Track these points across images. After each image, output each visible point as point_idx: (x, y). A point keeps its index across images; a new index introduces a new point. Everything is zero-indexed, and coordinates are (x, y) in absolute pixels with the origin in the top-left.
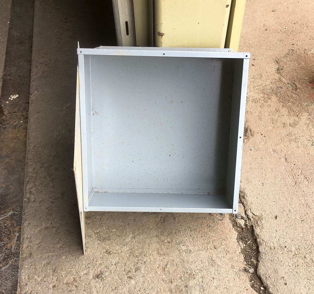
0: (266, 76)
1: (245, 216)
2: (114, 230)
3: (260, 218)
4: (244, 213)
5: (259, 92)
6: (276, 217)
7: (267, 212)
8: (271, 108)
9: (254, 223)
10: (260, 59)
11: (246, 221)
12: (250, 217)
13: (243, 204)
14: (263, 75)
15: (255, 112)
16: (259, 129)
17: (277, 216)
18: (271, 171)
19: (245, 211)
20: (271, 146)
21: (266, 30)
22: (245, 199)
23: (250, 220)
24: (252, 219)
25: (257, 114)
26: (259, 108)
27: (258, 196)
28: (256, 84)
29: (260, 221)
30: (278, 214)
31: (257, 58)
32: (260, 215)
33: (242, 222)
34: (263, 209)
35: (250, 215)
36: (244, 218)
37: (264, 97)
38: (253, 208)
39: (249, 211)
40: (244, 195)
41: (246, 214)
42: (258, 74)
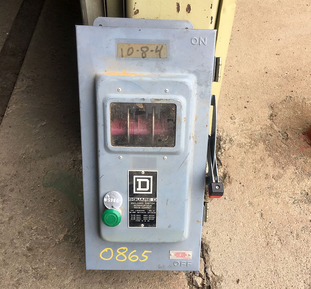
0: (257, 120)
1: (204, 274)
2: (55, 268)
3: (220, 279)
4: (203, 270)
5: (246, 136)
6: (238, 281)
7: (229, 274)
8: (256, 156)
9: (212, 284)
10: (254, 102)
11: (204, 279)
12: (209, 276)
13: (204, 259)
14: (254, 120)
15: (238, 158)
16: (238, 177)
18: (243, 226)
19: (205, 268)
20: (248, 197)
21: (267, 73)
22: (208, 254)
23: (209, 279)
24: (211, 279)
25: (240, 160)
26: (243, 153)
27: (222, 253)
28: (244, 128)
29: (219, 282)
30: (240, 277)
31: (251, 100)
32: (220, 276)
33: (199, 281)
34: (225, 269)
35: (210, 273)
36: (202, 276)
37: (250, 143)
38: (215, 266)
39: (210, 269)
40: (208, 249)
41: (205, 271)
42: (249, 118)
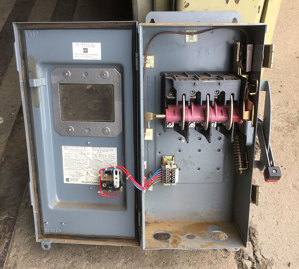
0: (293, 104)
3: (270, 263)
4: (252, 253)
5: (283, 120)
6: (289, 265)
7: (279, 257)
10: (287, 86)
11: (253, 263)
12: (259, 260)
13: (252, 242)
14: (290, 103)
15: (277, 141)
16: (279, 160)
17: (290, 263)
18: (289, 209)
20: (291, 180)
22: (255, 237)
23: (259, 263)
25: (279, 143)
27: (270, 236)
29: (270, 266)
30: (291, 260)
31: (284, 85)
32: (270, 259)
33: (249, 264)
34: (274, 253)
35: (259, 257)
36: (252, 259)
37: (288, 126)
38: (264, 249)
41: (254, 255)
42: (284, 102)
